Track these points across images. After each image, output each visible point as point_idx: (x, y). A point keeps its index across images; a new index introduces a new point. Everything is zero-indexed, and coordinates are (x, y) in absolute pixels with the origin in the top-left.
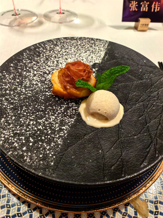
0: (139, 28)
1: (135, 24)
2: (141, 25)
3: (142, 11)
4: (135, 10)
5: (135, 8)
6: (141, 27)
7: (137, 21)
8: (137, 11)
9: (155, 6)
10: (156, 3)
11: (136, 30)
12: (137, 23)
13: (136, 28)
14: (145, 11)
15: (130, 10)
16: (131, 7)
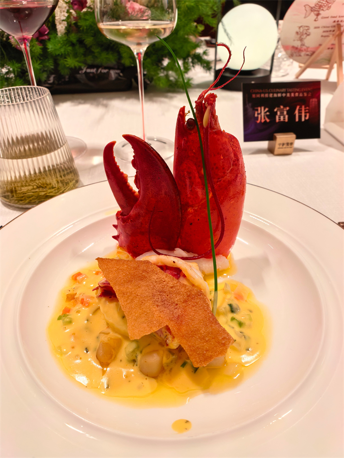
0: (277, 151)
1: (269, 144)
2: (280, 144)
3: (279, 122)
4: (266, 121)
5: (264, 118)
6: (279, 148)
7: (271, 138)
8: (269, 122)
9: (301, 113)
10: (301, 107)
11: (271, 155)
12: (272, 142)
13: (271, 151)
14: (284, 122)
15: (256, 123)
16: (258, 117)
